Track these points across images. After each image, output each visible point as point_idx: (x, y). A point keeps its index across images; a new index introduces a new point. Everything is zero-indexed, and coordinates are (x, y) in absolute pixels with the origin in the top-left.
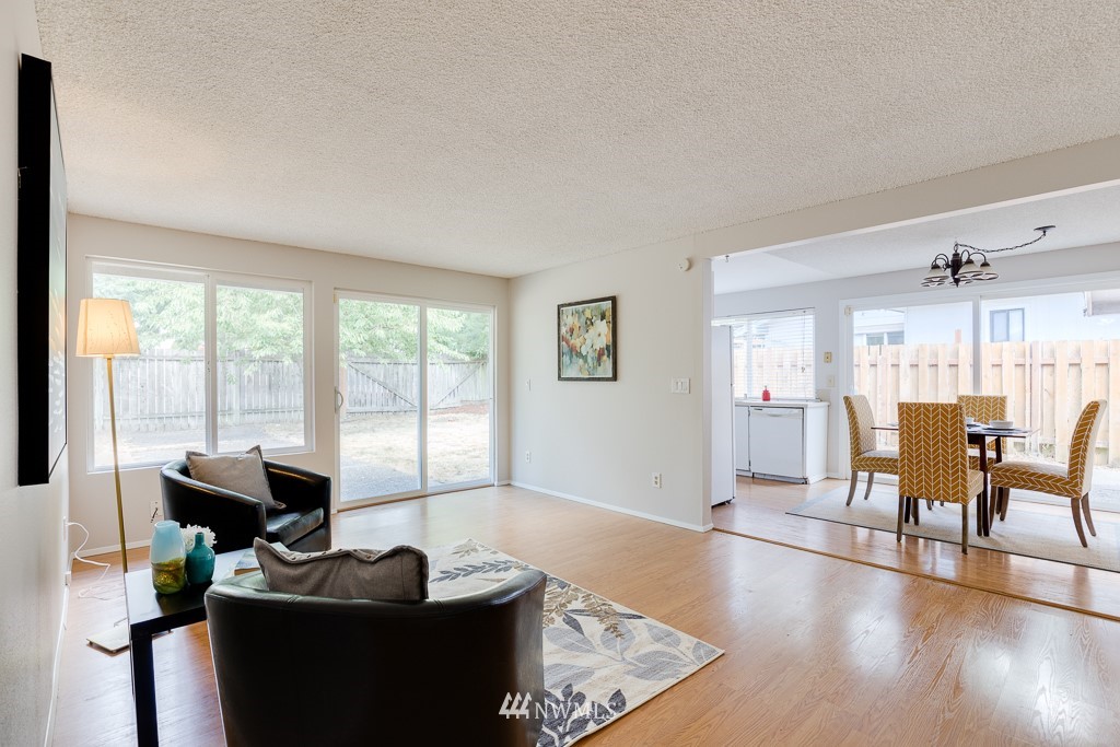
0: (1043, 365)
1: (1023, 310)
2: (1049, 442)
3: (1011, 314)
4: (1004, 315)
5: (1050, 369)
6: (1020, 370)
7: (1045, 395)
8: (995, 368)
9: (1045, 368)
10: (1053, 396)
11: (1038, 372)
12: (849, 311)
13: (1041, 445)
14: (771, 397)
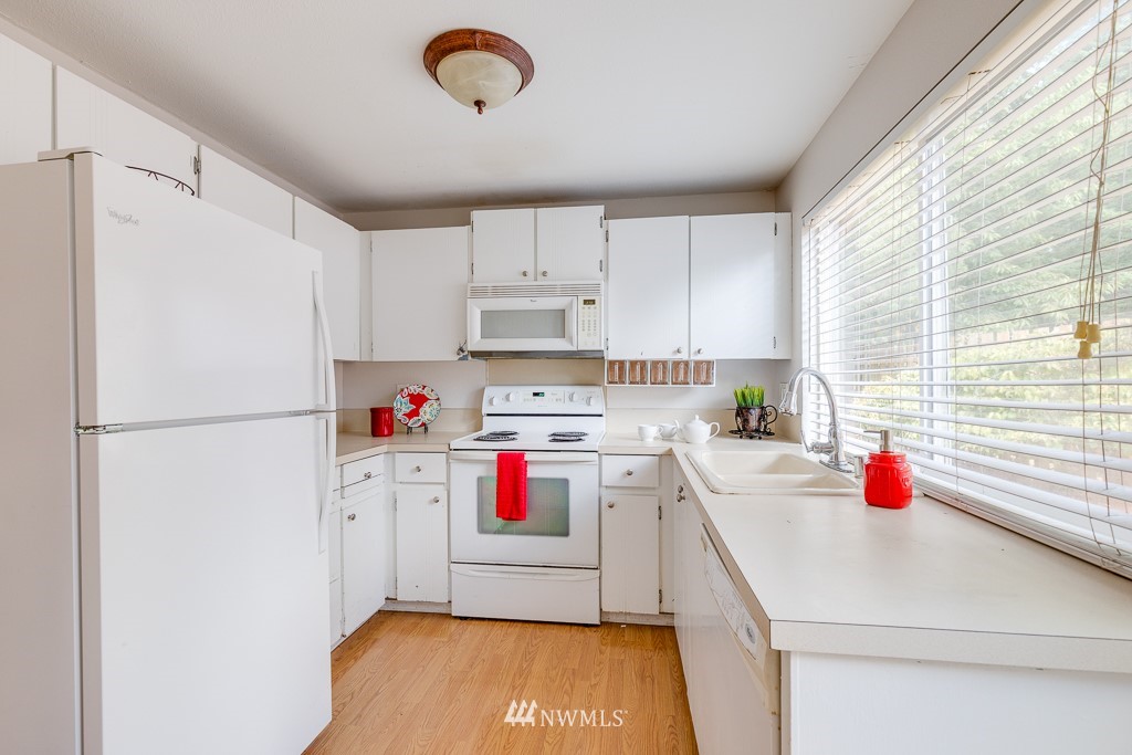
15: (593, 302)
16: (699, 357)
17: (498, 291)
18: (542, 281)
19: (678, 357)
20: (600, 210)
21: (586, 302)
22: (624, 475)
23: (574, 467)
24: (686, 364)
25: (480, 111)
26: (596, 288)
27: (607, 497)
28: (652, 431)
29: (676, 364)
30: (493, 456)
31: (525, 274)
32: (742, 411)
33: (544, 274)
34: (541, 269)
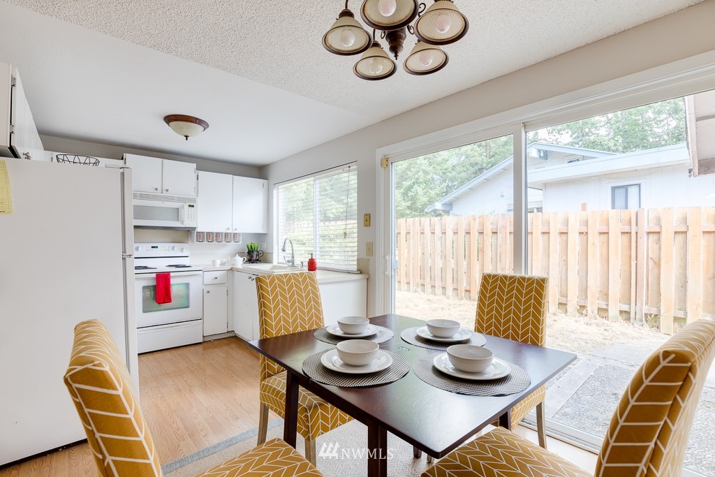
0: (649, 233)
1: (639, 185)
2: (654, 311)
3: (629, 189)
4: (623, 190)
5: (655, 236)
6: (626, 237)
7: (651, 262)
8: (602, 236)
9: (651, 236)
10: (658, 264)
11: (643, 240)
12: (387, 162)
13: (646, 315)
14: (318, 265)
15: (193, 206)
16: (236, 232)
17: (143, 196)
18: (165, 194)
19: (228, 231)
20: (194, 165)
21: (189, 206)
22: (213, 279)
23: (192, 277)
24: (231, 234)
25: (187, 139)
26: (194, 200)
27: (206, 289)
28: (218, 262)
29: (226, 234)
30: (154, 275)
31: (156, 189)
32: (250, 252)
33: (167, 190)
34: (165, 188)
